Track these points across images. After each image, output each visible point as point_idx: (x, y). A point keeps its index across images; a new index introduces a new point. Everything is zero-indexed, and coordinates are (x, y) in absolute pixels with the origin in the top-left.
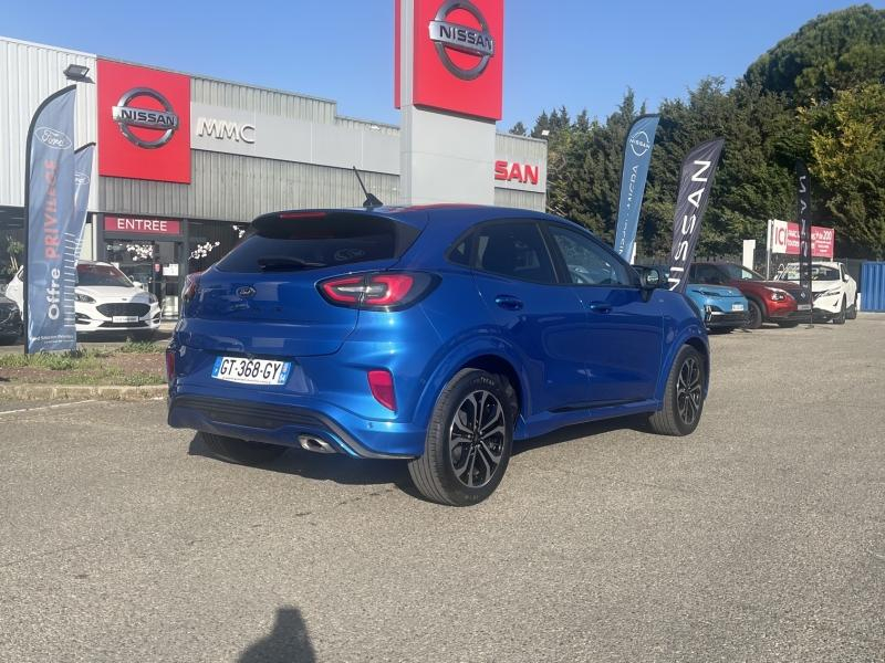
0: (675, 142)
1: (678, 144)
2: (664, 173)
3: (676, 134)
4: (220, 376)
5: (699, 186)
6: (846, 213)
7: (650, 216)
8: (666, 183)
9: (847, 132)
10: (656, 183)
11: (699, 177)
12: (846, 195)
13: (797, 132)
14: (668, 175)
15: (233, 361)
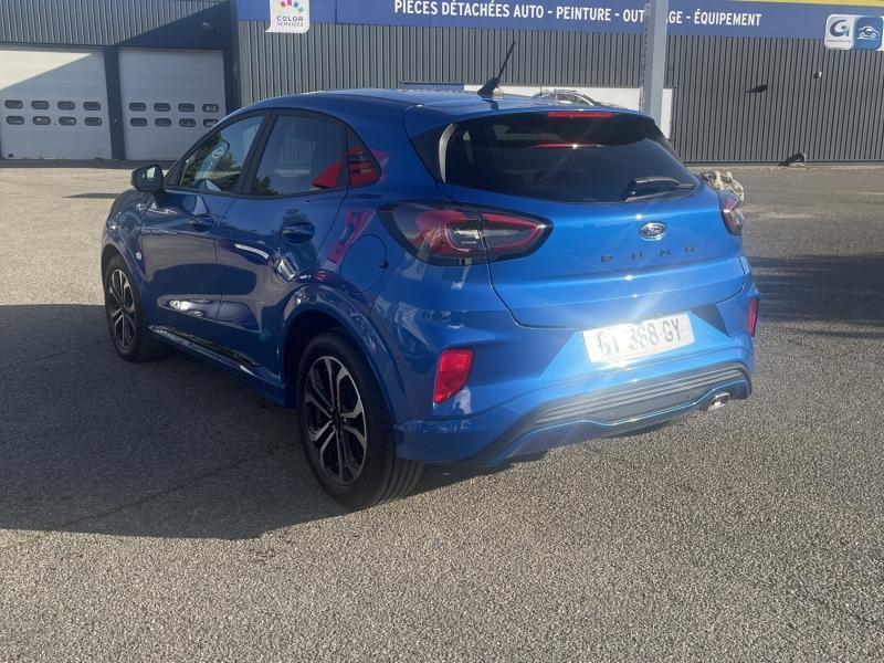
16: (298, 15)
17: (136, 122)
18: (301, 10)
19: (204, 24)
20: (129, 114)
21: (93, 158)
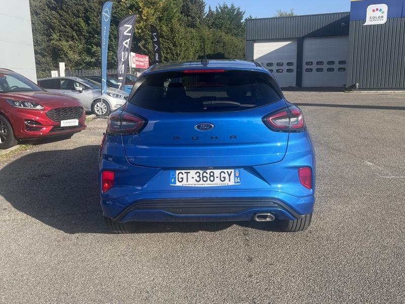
0: (64, 10)
1: (66, 12)
2: (59, 26)
3: (64, 7)
4: (178, 184)
5: (127, 37)
6: (147, 48)
7: (54, 48)
8: (62, 32)
9: (144, 12)
10: (56, 31)
11: (127, 33)
12: (146, 40)
13: (122, 10)
14: (62, 27)
15: (187, 173)
16: (381, 15)
17: (307, 70)
18: (383, 12)
19: (343, 24)
20: (305, 67)
21: (287, 86)
